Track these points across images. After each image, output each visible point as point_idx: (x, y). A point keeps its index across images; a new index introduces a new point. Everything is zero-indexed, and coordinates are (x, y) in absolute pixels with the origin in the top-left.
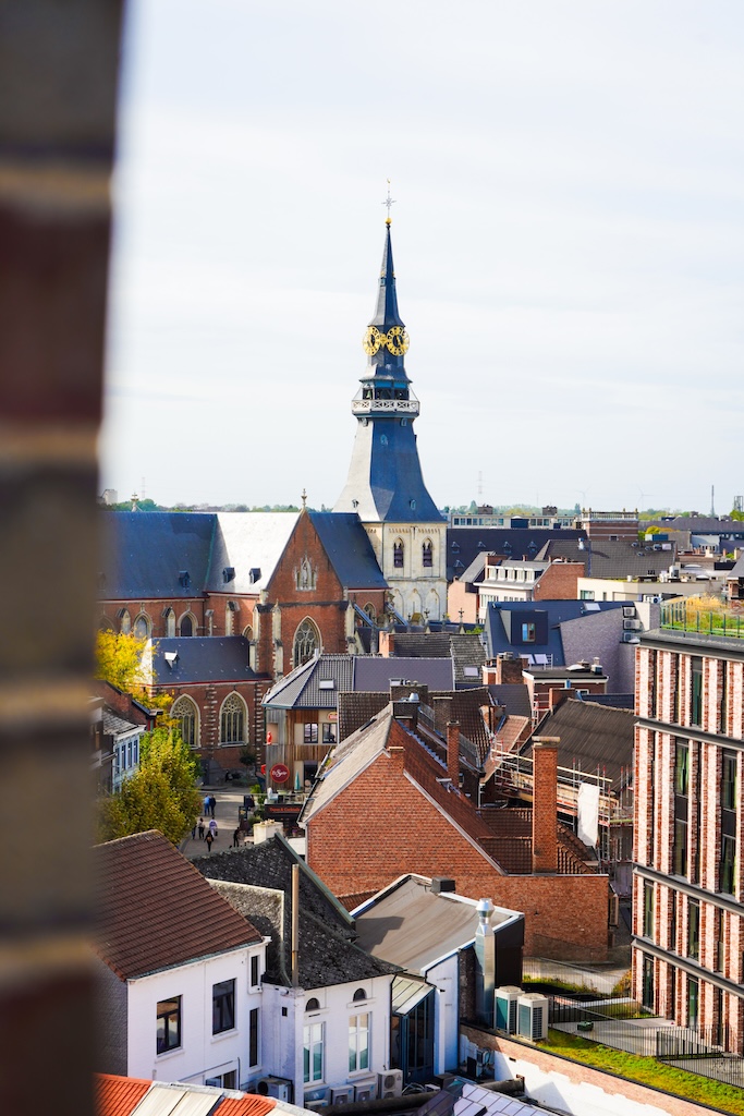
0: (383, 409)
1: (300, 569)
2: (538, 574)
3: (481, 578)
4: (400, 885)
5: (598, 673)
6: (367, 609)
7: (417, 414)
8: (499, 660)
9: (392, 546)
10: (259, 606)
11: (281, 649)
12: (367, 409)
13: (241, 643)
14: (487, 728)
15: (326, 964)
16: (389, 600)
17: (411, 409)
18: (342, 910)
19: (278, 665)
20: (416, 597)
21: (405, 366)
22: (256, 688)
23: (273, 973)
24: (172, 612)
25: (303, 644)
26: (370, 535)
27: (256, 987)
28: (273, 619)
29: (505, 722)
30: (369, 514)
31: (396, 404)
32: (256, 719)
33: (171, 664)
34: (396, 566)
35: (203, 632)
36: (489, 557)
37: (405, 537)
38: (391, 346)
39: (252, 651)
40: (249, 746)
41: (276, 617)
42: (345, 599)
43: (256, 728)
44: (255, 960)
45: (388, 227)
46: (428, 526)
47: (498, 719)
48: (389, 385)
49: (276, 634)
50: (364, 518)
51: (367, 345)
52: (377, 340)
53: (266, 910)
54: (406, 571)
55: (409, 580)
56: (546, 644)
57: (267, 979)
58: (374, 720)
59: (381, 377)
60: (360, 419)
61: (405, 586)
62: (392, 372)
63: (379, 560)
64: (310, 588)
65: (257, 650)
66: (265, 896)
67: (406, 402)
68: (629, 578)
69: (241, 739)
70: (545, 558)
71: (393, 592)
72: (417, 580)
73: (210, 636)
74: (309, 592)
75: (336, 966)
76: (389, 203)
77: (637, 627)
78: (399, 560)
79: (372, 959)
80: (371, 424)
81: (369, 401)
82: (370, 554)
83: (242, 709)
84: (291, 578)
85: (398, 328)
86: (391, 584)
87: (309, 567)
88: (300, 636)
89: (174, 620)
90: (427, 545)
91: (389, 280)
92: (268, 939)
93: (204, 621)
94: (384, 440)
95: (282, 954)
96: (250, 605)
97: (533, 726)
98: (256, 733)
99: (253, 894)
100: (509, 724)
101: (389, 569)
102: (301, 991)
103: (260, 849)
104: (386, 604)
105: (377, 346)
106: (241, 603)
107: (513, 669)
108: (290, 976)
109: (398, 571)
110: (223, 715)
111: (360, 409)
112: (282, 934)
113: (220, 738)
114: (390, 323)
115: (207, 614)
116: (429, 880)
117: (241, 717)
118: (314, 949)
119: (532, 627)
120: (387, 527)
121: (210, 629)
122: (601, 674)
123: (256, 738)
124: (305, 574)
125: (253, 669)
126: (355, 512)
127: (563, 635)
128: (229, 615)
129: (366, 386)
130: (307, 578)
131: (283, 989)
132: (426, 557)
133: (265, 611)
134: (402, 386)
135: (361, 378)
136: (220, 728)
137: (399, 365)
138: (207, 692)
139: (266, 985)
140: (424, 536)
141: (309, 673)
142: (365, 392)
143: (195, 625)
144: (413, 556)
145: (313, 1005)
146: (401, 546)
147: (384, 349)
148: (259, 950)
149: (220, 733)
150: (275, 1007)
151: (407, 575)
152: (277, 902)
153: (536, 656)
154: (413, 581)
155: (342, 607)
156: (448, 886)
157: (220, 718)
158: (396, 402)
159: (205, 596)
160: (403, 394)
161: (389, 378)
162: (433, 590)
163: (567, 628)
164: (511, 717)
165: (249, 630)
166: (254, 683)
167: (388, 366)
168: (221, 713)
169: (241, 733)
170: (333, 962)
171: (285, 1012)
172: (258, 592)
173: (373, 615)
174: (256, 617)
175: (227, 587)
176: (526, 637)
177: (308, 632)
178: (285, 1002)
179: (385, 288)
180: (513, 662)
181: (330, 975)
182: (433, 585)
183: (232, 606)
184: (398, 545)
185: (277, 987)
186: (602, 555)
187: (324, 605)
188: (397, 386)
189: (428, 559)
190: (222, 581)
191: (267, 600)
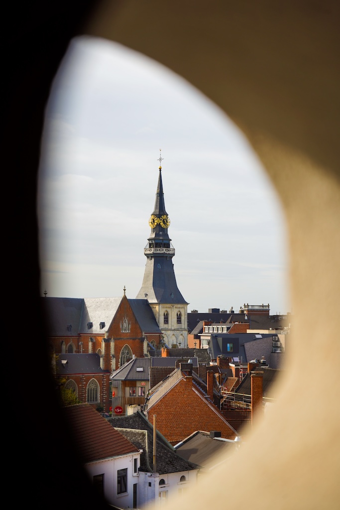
0: (158, 252)
1: (122, 323)
2: (228, 329)
3: (201, 331)
4: (194, 436)
5: (264, 364)
6: (152, 343)
7: (174, 255)
8: (218, 359)
9: (163, 314)
10: (104, 339)
11: (115, 359)
12: (152, 252)
13: (96, 357)
14: (218, 383)
15: (167, 464)
16: (162, 339)
17: (171, 252)
18: (170, 445)
19: (113, 366)
20: (174, 338)
21: (168, 233)
22: (103, 377)
23: (144, 467)
24: (64, 343)
25: (124, 358)
26: (153, 309)
27: (136, 473)
28: (111, 345)
29: (226, 380)
30: (152, 300)
31: (164, 250)
32: (103, 391)
33: (64, 365)
34: (165, 323)
35: (79, 352)
36: (205, 322)
37: (169, 310)
38: (162, 224)
39: (101, 360)
40: (100, 403)
41: (112, 344)
42: (143, 337)
43: (103, 395)
44: (136, 460)
45: (160, 171)
46: (179, 306)
47: (223, 379)
48: (161, 241)
49: (112, 352)
50: (150, 301)
51: (151, 224)
52: (156, 221)
53: (139, 439)
54: (169, 326)
55: (171, 330)
56: (238, 353)
57: (141, 470)
58: (169, 376)
59: (157, 238)
60: (148, 257)
61: (169, 333)
62: (163, 235)
63: (157, 321)
64: (127, 331)
65: (103, 359)
66: (138, 433)
67: (169, 249)
68: (271, 329)
69: (96, 400)
70: (230, 322)
71: (164, 335)
72: (174, 330)
73: (82, 353)
74: (127, 333)
75: (172, 465)
76: (160, 159)
77: (279, 345)
78: (166, 321)
79: (188, 463)
80: (153, 260)
81: (152, 249)
82: (153, 318)
83: (97, 386)
84: (119, 326)
85: (165, 216)
86: (163, 332)
87: (127, 321)
88: (123, 353)
89: (65, 346)
90: (179, 314)
91: (160, 194)
92: (141, 451)
93: (78, 347)
94: (159, 266)
95: (148, 459)
96: (100, 339)
97: (240, 380)
98: (103, 398)
99: (132, 433)
100: (228, 381)
101: (162, 325)
102: (158, 475)
103: (131, 417)
104: (160, 341)
105: (156, 224)
106: (96, 338)
107: (225, 362)
108: (152, 468)
109: (166, 326)
110: (88, 389)
111: (148, 252)
112: (147, 450)
113: (87, 400)
114: (161, 213)
115: (80, 344)
116: (209, 433)
117: (96, 391)
118: (162, 457)
119: (232, 345)
120: (161, 306)
121: (81, 351)
122: (265, 364)
123: (103, 400)
124: (125, 325)
125: (102, 368)
126: (146, 299)
127: (246, 349)
128: (90, 344)
129: (151, 242)
130: (126, 327)
131: (149, 474)
132: (179, 320)
133: (107, 341)
134: (167, 242)
135: (148, 238)
136: (87, 395)
137: (166, 233)
138: (81, 378)
139: (140, 473)
140: (178, 310)
141: (131, 364)
142: (150, 245)
143: (75, 349)
144: (173, 319)
145: (162, 482)
146: (167, 314)
147: (159, 225)
148: (137, 456)
149: (87, 397)
150: (145, 482)
151: (170, 328)
152: (144, 435)
153: (234, 358)
154: (173, 330)
155: (142, 341)
156: (218, 434)
157: (87, 390)
158: (164, 249)
159: (79, 336)
160: (167, 245)
161: (161, 238)
162: (182, 335)
163: (247, 346)
164: (229, 378)
165: (100, 350)
166: (102, 374)
167: (161, 233)
168: (87, 388)
169: (96, 398)
170: (171, 463)
171: (150, 484)
172: (104, 333)
173: (155, 345)
174: (103, 344)
175: (89, 331)
176: (229, 350)
177: (127, 351)
178: (150, 480)
179: (159, 198)
180: (225, 359)
181: (170, 468)
182: (181, 333)
183: (91, 339)
184: (166, 314)
185: (146, 473)
186: (256, 322)
187: (134, 339)
188: (165, 242)
189: (179, 321)
190: (87, 328)
191: (108, 337)
